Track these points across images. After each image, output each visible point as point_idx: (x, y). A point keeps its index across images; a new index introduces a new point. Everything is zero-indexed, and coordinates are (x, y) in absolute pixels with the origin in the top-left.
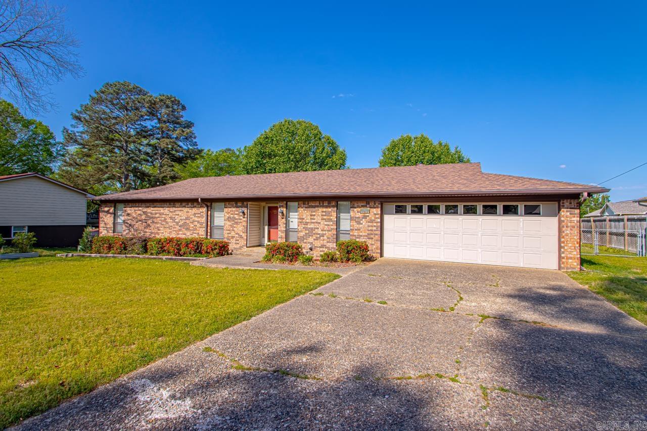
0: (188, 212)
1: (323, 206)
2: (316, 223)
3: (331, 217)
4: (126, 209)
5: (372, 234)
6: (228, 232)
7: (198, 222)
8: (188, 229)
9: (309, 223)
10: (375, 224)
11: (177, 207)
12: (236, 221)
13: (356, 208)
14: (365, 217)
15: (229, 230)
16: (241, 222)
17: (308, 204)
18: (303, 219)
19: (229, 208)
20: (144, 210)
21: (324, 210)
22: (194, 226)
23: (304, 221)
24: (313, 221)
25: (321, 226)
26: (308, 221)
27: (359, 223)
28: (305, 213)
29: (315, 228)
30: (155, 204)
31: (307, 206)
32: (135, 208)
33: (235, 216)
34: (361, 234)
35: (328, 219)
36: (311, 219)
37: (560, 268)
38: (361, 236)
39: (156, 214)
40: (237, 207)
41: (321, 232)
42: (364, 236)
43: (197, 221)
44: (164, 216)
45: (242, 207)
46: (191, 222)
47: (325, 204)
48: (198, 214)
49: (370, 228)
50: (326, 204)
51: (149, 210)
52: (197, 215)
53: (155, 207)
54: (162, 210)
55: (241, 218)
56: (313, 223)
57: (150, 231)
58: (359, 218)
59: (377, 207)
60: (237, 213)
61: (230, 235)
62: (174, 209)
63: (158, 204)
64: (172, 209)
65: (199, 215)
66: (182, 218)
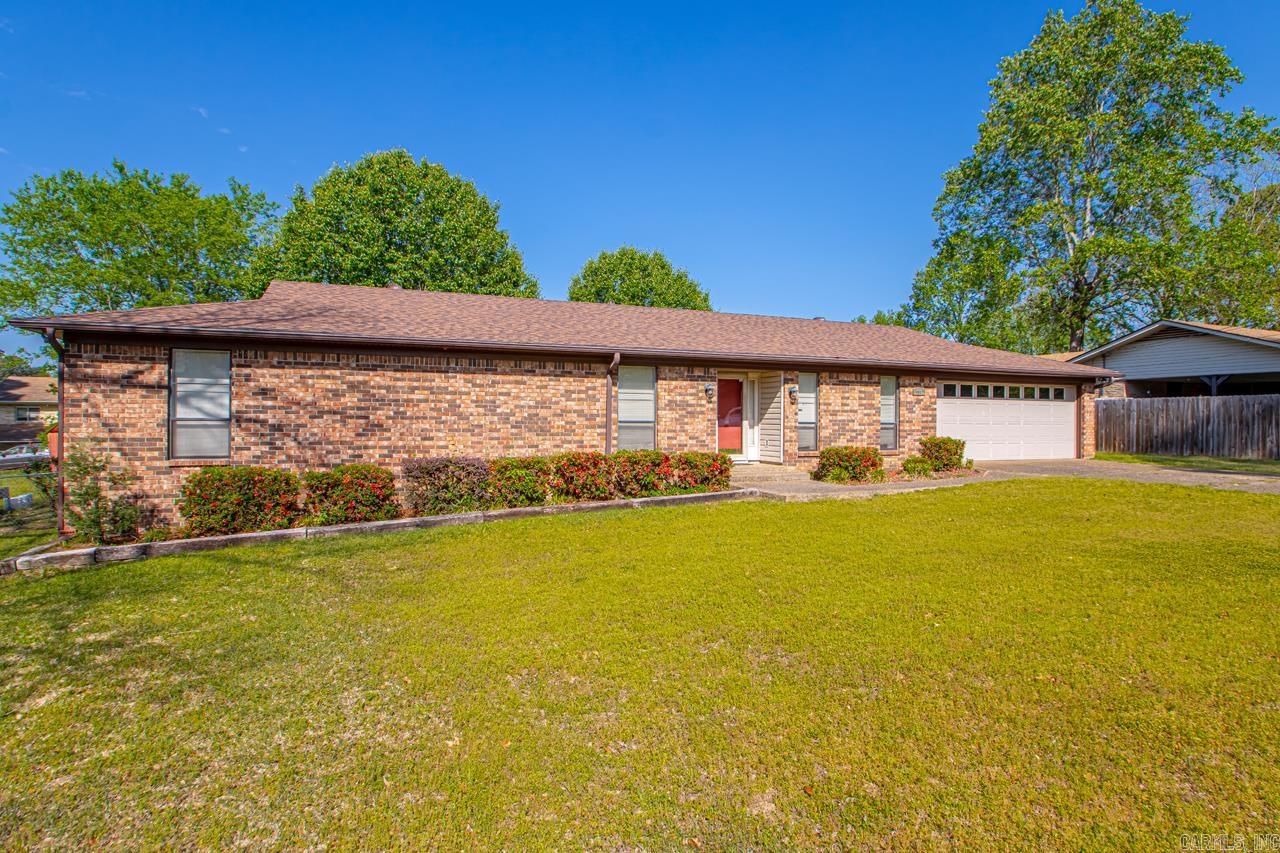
0: (546, 387)
1: (862, 383)
2: (851, 411)
3: (874, 402)
4: (247, 371)
5: (927, 428)
6: (671, 435)
7: (580, 413)
8: (543, 431)
9: (838, 411)
10: (930, 413)
11: (504, 373)
12: (689, 409)
13: (906, 387)
14: (919, 402)
15: (674, 431)
16: (702, 413)
17: (838, 377)
18: (830, 404)
19: (673, 379)
20: (351, 378)
21: (863, 389)
22: (567, 423)
23: (830, 408)
24: (846, 408)
25: (859, 416)
26: (837, 408)
27: (911, 411)
28: (831, 394)
29: (849, 421)
30: (407, 361)
31: (835, 381)
32: (303, 372)
33: (688, 398)
34: (913, 428)
35: (869, 405)
36: (843, 405)
37: (1079, 455)
38: (914, 431)
39: (413, 390)
40: (692, 379)
41: (859, 428)
42: (918, 431)
43: (575, 411)
44: (448, 397)
45: (703, 379)
46: (555, 415)
47: (864, 380)
48: (580, 392)
49: (925, 419)
50: (865, 378)
51: (377, 379)
52: (574, 396)
53: (404, 369)
54: (438, 380)
55: (704, 402)
56: (846, 411)
57: (386, 443)
58: (910, 403)
59: (933, 387)
60: (694, 391)
61: (674, 442)
62: (491, 377)
63: (423, 361)
64: (479, 379)
65: (583, 396)
66: (522, 403)
